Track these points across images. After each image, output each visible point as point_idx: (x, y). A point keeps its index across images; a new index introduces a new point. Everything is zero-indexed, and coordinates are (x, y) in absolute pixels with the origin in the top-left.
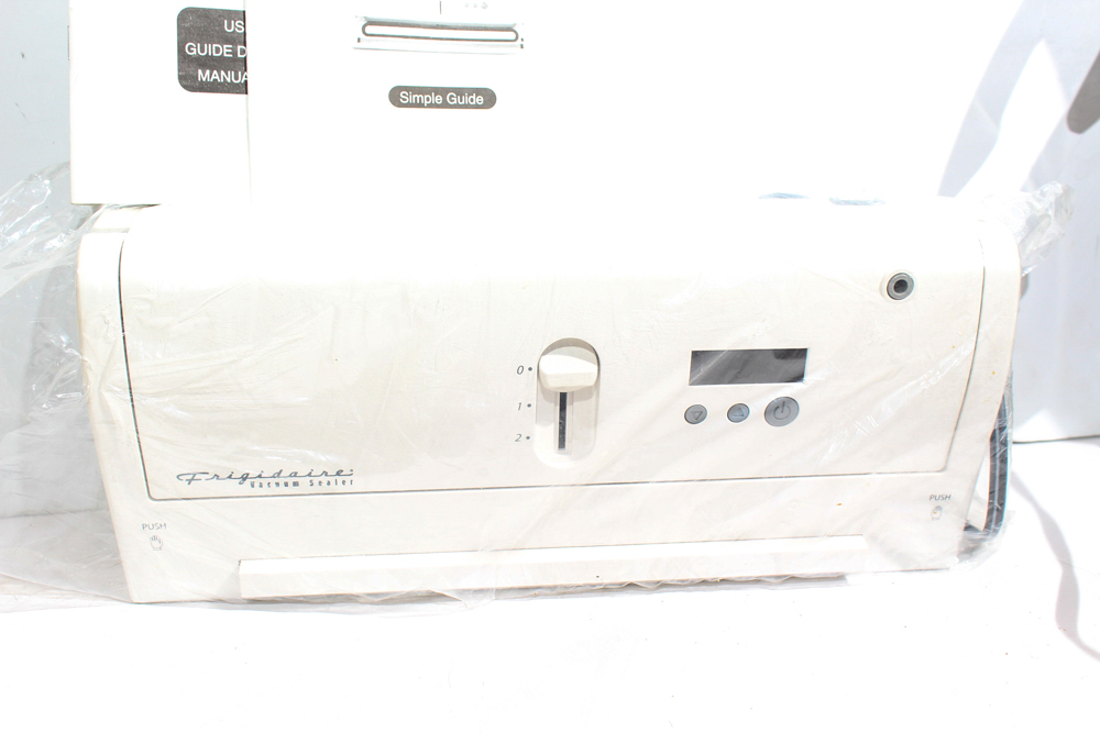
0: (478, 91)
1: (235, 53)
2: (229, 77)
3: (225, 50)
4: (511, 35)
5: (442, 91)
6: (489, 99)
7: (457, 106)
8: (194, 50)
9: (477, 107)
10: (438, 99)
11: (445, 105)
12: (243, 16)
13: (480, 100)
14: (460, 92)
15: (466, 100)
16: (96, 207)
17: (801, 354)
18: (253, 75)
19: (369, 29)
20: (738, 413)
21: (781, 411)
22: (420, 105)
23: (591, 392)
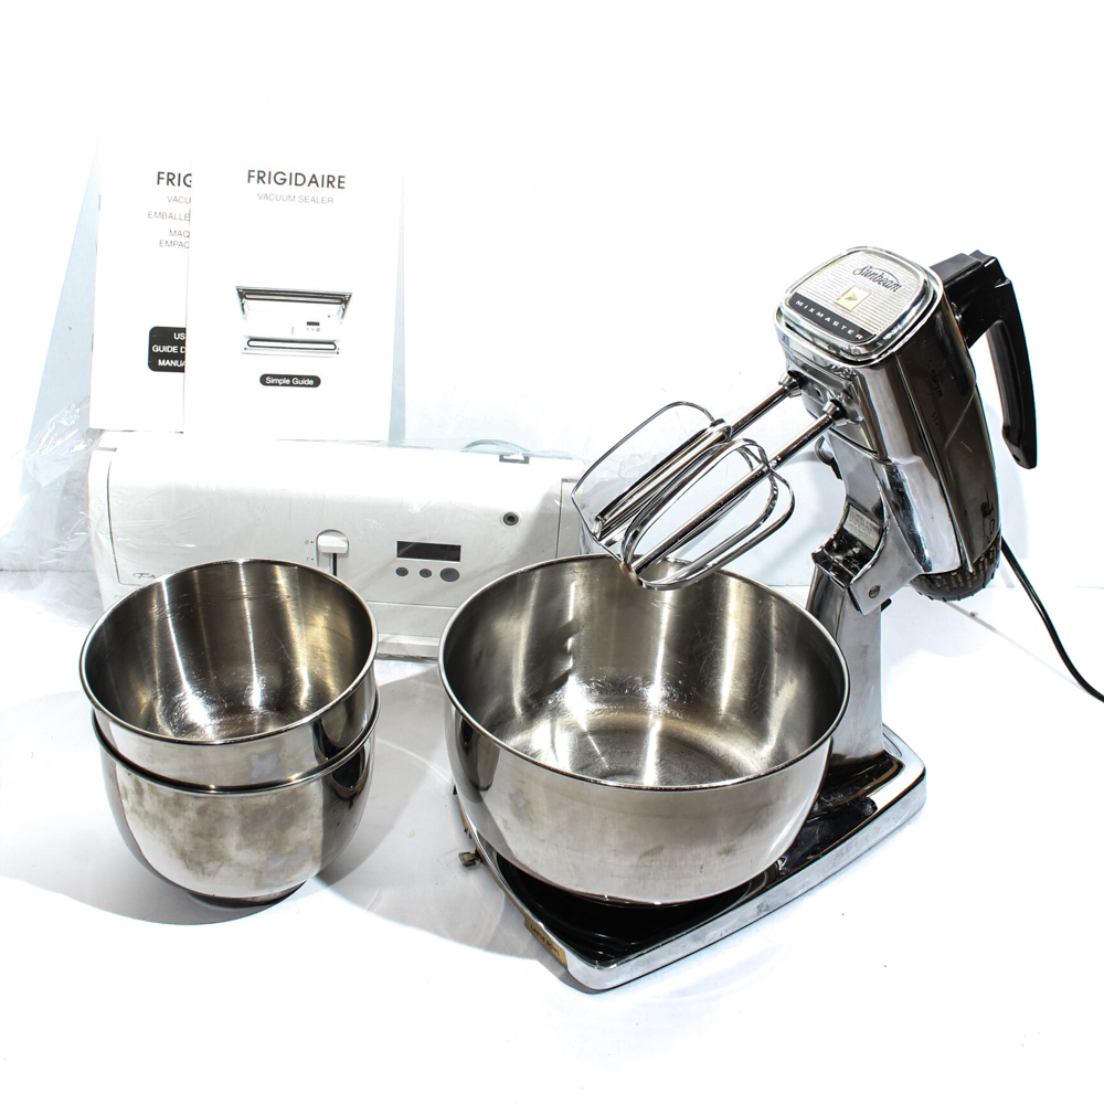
0: (311, 378)
1: (179, 350)
2: (175, 363)
3: (174, 349)
4: (333, 347)
5: (290, 377)
6: (316, 382)
7: (298, 385)
8: (157, 349)
9: (309, 386)
10: (288, 381)
11: (291, 385)
12: (183, 330)
13: (311, 382)
14: (300, 377)
15: (304, 382)
16: (102, 431)
17: (457, 548)
18: (188, 363)
19: (252, 343)
20: (426, 573)
21: (450, 575)
22: (278, 385)
23: (346, 555)
